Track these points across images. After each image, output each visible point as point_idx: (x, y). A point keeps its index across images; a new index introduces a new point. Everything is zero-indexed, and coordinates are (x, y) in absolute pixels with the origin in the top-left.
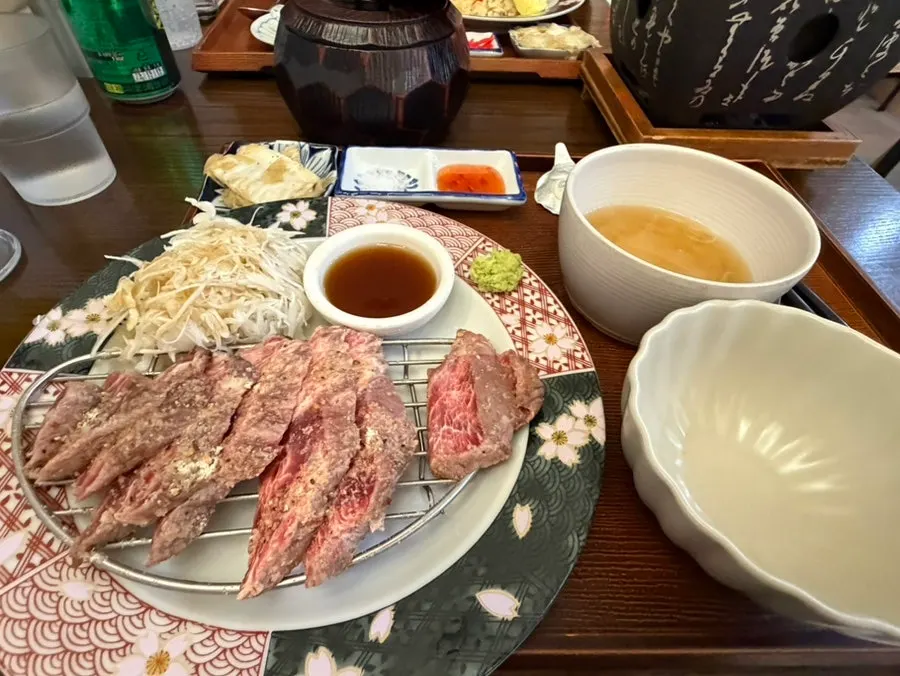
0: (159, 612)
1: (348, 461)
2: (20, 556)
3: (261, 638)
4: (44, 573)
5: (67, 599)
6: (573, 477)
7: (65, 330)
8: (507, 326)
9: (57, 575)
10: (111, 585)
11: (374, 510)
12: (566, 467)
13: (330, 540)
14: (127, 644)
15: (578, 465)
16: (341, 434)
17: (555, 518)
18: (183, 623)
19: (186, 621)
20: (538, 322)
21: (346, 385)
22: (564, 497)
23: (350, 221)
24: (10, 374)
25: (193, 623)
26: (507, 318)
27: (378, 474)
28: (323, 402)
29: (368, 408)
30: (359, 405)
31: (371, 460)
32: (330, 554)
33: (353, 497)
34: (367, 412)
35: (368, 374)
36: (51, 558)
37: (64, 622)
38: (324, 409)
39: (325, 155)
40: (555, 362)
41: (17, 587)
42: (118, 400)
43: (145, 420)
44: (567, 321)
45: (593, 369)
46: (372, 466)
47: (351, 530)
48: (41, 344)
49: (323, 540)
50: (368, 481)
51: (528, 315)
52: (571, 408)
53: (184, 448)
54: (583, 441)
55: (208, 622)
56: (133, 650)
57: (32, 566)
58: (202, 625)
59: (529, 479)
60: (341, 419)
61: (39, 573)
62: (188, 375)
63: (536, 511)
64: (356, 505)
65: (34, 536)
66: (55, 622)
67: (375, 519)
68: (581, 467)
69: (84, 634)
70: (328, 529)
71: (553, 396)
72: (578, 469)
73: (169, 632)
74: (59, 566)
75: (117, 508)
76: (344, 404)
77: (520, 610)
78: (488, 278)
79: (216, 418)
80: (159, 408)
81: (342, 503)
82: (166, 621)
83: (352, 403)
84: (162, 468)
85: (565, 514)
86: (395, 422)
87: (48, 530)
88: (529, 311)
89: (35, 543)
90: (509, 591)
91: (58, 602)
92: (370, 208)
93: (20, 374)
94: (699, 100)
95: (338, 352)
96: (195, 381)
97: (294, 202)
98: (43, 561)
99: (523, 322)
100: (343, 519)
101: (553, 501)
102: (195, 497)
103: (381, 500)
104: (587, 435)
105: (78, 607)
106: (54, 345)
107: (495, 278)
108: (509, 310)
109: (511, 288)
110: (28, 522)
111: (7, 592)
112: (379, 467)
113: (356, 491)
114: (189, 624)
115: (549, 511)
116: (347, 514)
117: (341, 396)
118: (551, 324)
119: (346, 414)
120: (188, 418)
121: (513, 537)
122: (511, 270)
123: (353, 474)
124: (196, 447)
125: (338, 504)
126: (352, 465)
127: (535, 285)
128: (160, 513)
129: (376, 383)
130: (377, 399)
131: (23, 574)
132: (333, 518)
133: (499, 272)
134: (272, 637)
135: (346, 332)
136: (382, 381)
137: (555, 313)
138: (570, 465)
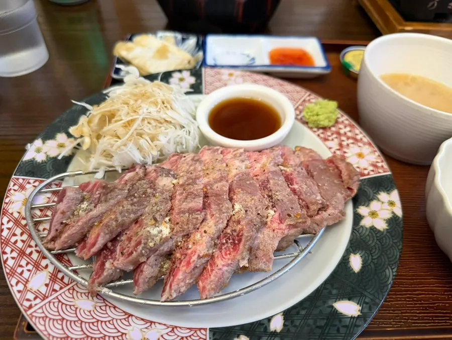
0: (136, 318)
1: (226, 222)
2: (47, 285)
3: (203, 331)
4: (63, 295)
5: (80, 309)
6: (384, 237)
7: (46, 153)
8: (330, 148)
9: (71, 296)
10: (104, 302)
11: (243, 252)
12: (379, 231)
13: (217, 270)
14: (123, 334)
15: (387, 229)
16: (221, 206)
17: (376, 260)
18: (153, 323)
19: (155, 323)
20: (351, 145)
21: (221, 179)
22: (380, 248)
23: (218, 84)
24: (18, 179)
25: (160, 324)
26: (329, 144)
27: (244, 232)
28: (209, 188)
29: (235, 192)
30: (230, 190)
31: (239, 222)
32: (217, 279)
33: (229, 245)
34: (234, 195)
35: (234, 172)
36: (65, 287)
37: (82, 322)
38: (209, 191)
39: (192, 41)
40: (365, 169)
41: (50, 302)
42: (98, 196)
43: (120, 206)
44: (370, 144)
45: (389, 173)
46: (240, 226)
47: (228, 265)
48: (32, 162)
49: (212, 270)
50: (238, 235)
51: (343, 141)
52: (379, 197)
53: (148, 220)
54: (389, 215)
55: (169, 323)
56: (127, 336)
57: (56, 291)
58: (165, 325)
59: (357, 239)
60: (220, 197)
61: (60, 294)
62: (137, 178)
63: (364, 257)
64: (232, 250)
65: (52, 274)
66: (77, 321)
67: (243, 259)
68: (390, 230)
69: (96, 328)
70: (214, 264)
71: (365, 189)
72: (388, 232)
73: (146, 328)
74: (71, 291)
75: (114, 259)
76: (221, 189)
77: (361, 311)
78: (315, 118)
79: (162, 202)
80: (126, 198)
81: (223, 248)
82: (142, 322)
83: (226, 189)
84: (137, 234)
85: (383, 257)
86: (253, 199)
87: (59, 271)
88: (343, 138)
89: (54, 277)
90: (353, 301)
91: (76, 311)
92: (231, 75)
93: (24, 179)
94: (434, 5)
95: (217, 159)
96: (143, 181)
97: (180, 71)
98: (61, 288)
99: (341, 145)
100: (223, 257)
101: (374, 251)
102: (162, 248)
103: (247, 247)
104: (390, 212)
105: (89, 314)
106: (41, 162)
107: (321, 117)
108: (330, 138)
109: (331, 124)
110: (47, 266)
111: (45, 305)
112: (244, 227)
113: (231, 241)
114: (156, 324)
115: (372, 256)
116: (226, 255)
117: (219, 184)
118: (360, 146)
119: (223, 195)
120: (145, 203)
121: (351, 272)
122: (331, 112)
123: (229, 231)
124: (155, 219)
125: (221, 249)
126: (227, 225)
127: (347, 122)
128: (143, 259)
129: (239, 177)
130: (240, 186)
131: (51, 295)
132: (218, 256)
133: (323, 114)
134: (210, 331)
135: (221, 149)
136: (243, 175)
137: (361, 139)
138: (382, 230)
